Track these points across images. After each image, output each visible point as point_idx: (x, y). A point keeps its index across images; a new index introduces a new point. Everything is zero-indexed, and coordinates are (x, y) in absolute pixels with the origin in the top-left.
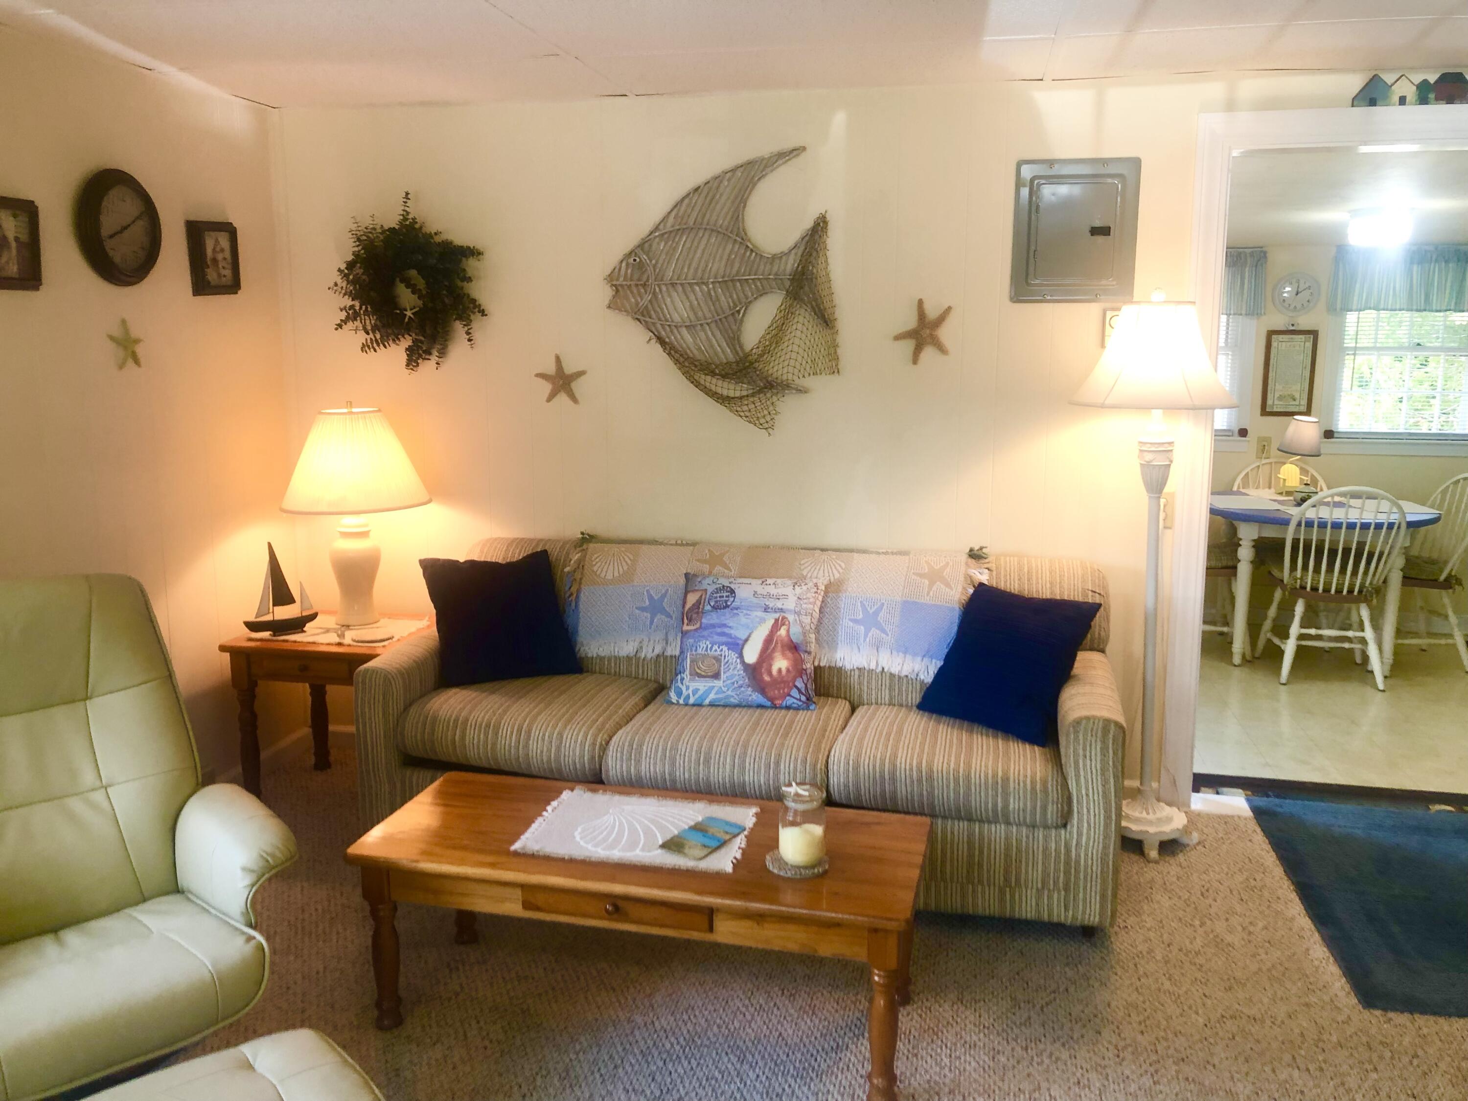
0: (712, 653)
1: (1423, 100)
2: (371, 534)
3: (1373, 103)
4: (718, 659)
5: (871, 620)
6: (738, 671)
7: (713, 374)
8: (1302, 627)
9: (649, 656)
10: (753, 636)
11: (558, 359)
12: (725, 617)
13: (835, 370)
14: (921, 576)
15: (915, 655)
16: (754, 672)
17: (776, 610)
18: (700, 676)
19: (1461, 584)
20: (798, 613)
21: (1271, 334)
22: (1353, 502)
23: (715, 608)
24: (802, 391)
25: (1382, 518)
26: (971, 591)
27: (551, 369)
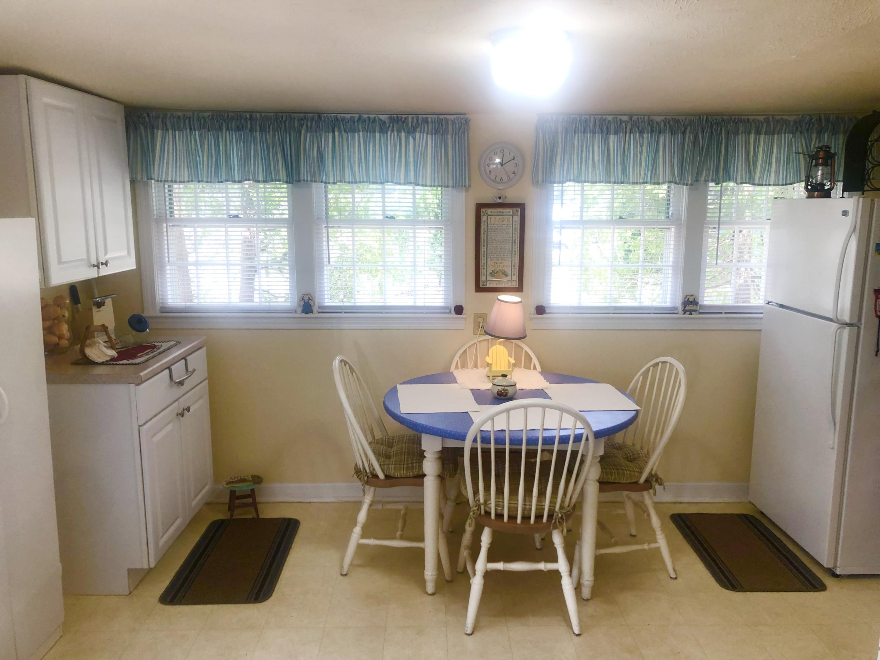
8: (489, 561)
19: (661, 484)
21: (480, 207)
25: (567, 431)
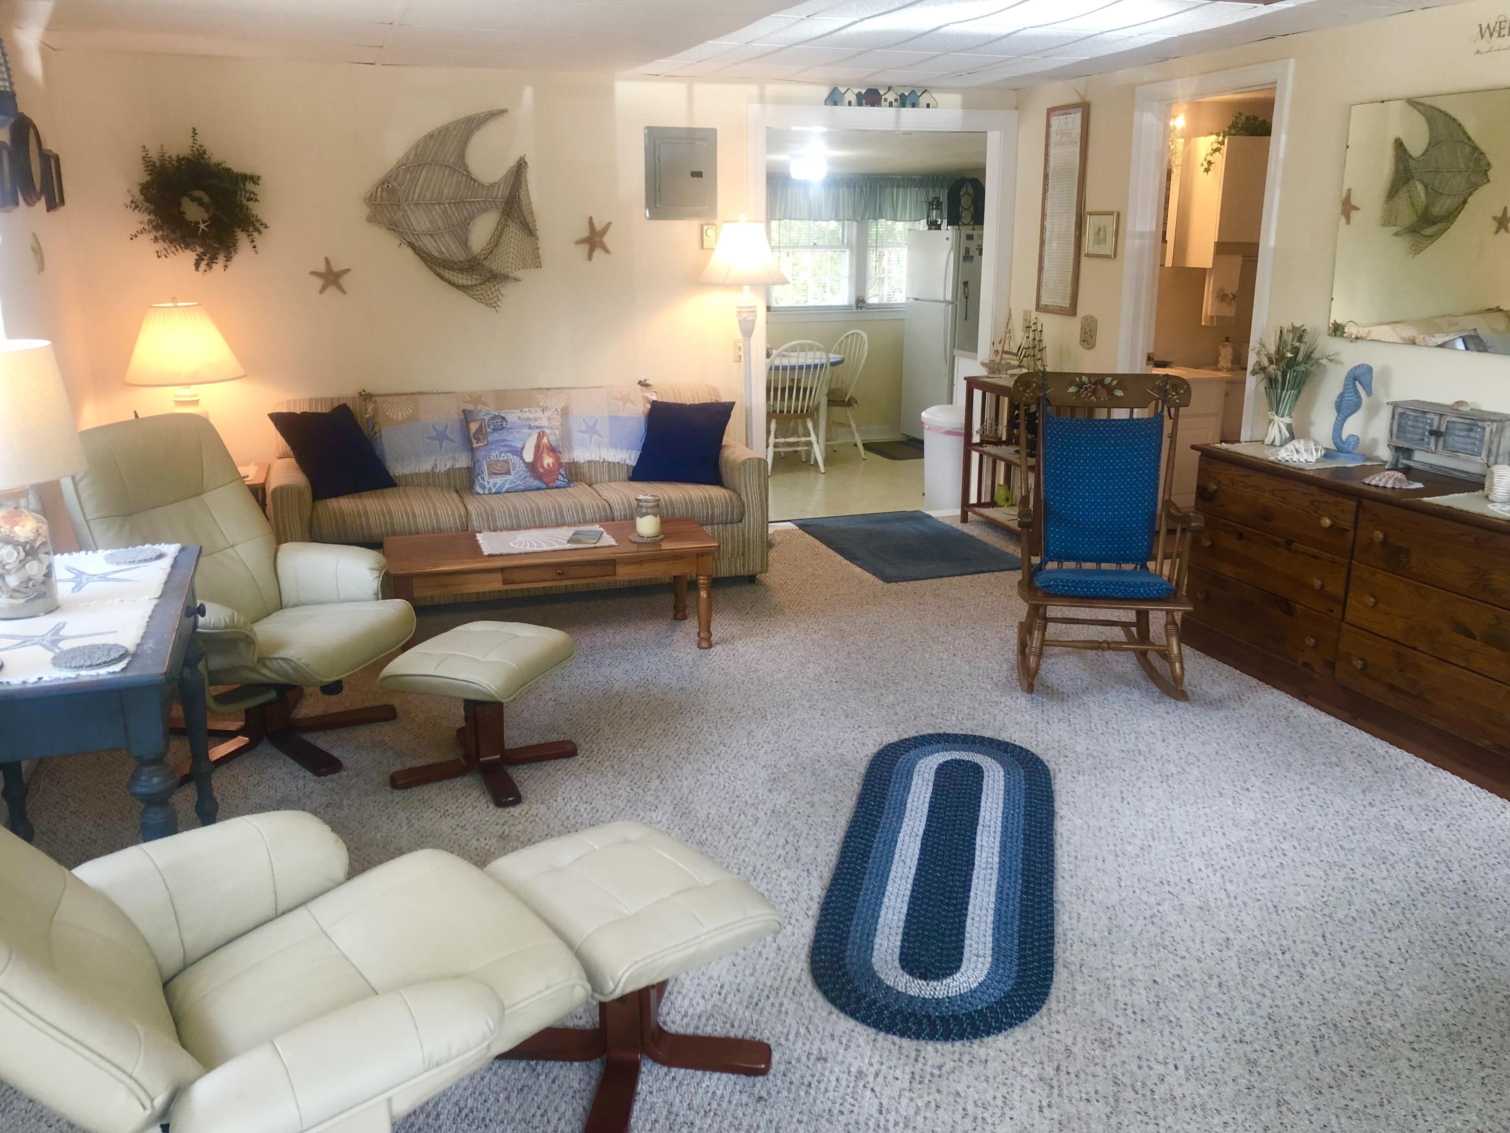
0: (501, 459)
1: (860, 104)
2: (200, 402)
3: (835, 104)
4: (507, 462)
5: (592, 430)
6: (521, 467)
7: (451, 269)
8: (776, 437)
9: (442, 471)
10: (526, 446)
11: (327, 261)
12: (503, 435)
13: (539, 266)
14: (617, 399)
15: (622, 449)
16: (533, 468)
17: (537, 428)
18: (496, 474)
19: (856, 404)
20: (551, 428)
22: (792, 354)
23: (494, 430)
24: (517, 280)
25: (817, 361)
26: (649, 406)
27: (322, 268)
